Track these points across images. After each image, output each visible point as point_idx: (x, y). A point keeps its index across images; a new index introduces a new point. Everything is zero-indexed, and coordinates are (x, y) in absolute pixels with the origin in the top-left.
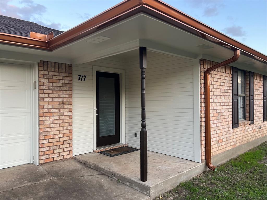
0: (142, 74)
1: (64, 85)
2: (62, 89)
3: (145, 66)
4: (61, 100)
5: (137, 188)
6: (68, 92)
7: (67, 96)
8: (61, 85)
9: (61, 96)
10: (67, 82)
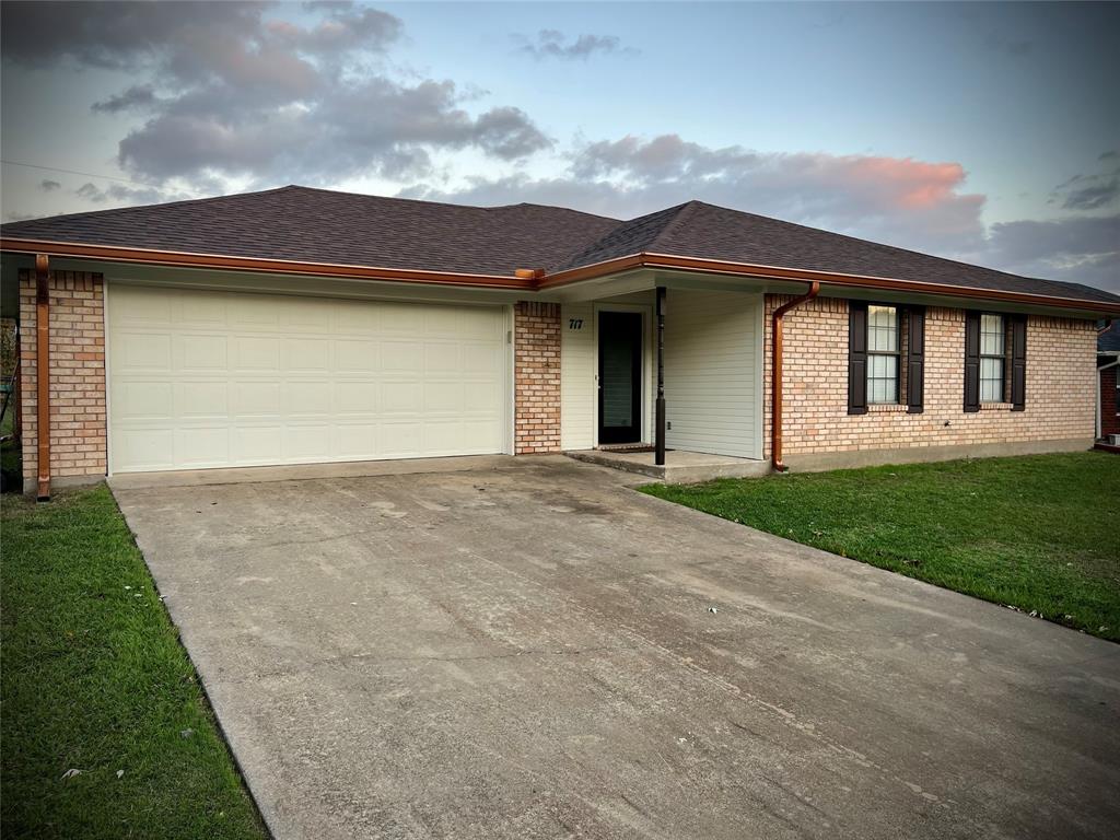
0: (660, 323)
1: (550, 337)
2: (547, 343)
3: (662, 313)
4: (545, 360)
5: (650, 474)
6: (554, 348)
7: (553, 354)
8: (545, 337)
9: (545, 354)
10: (553, 332)
